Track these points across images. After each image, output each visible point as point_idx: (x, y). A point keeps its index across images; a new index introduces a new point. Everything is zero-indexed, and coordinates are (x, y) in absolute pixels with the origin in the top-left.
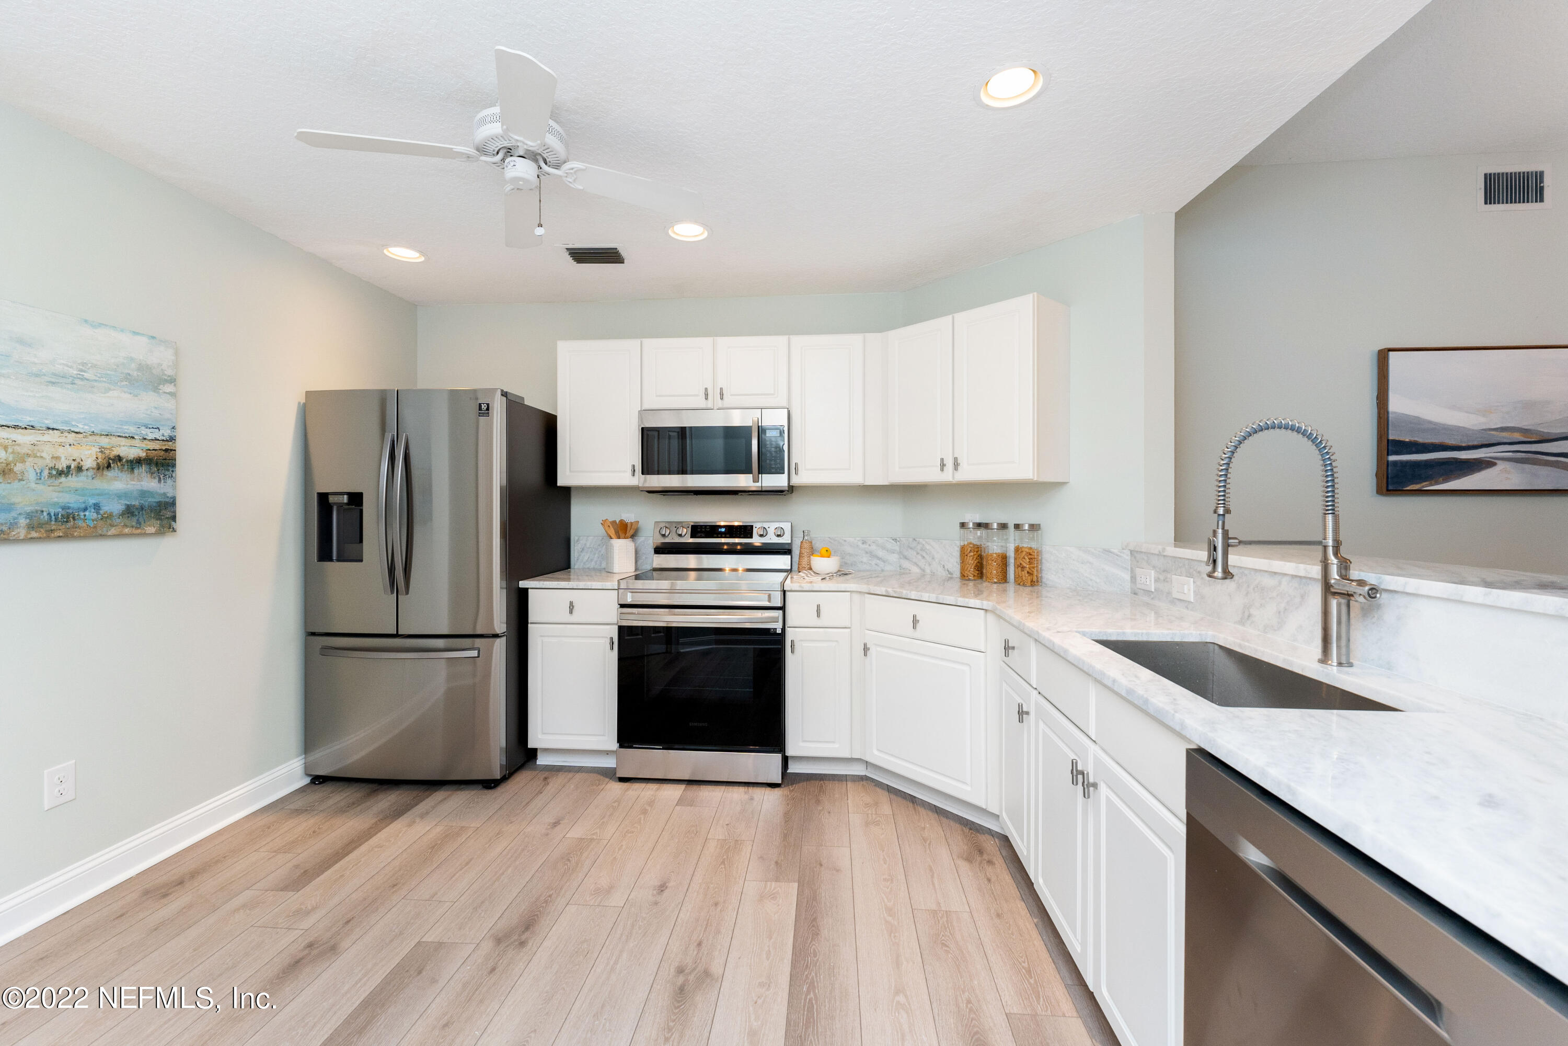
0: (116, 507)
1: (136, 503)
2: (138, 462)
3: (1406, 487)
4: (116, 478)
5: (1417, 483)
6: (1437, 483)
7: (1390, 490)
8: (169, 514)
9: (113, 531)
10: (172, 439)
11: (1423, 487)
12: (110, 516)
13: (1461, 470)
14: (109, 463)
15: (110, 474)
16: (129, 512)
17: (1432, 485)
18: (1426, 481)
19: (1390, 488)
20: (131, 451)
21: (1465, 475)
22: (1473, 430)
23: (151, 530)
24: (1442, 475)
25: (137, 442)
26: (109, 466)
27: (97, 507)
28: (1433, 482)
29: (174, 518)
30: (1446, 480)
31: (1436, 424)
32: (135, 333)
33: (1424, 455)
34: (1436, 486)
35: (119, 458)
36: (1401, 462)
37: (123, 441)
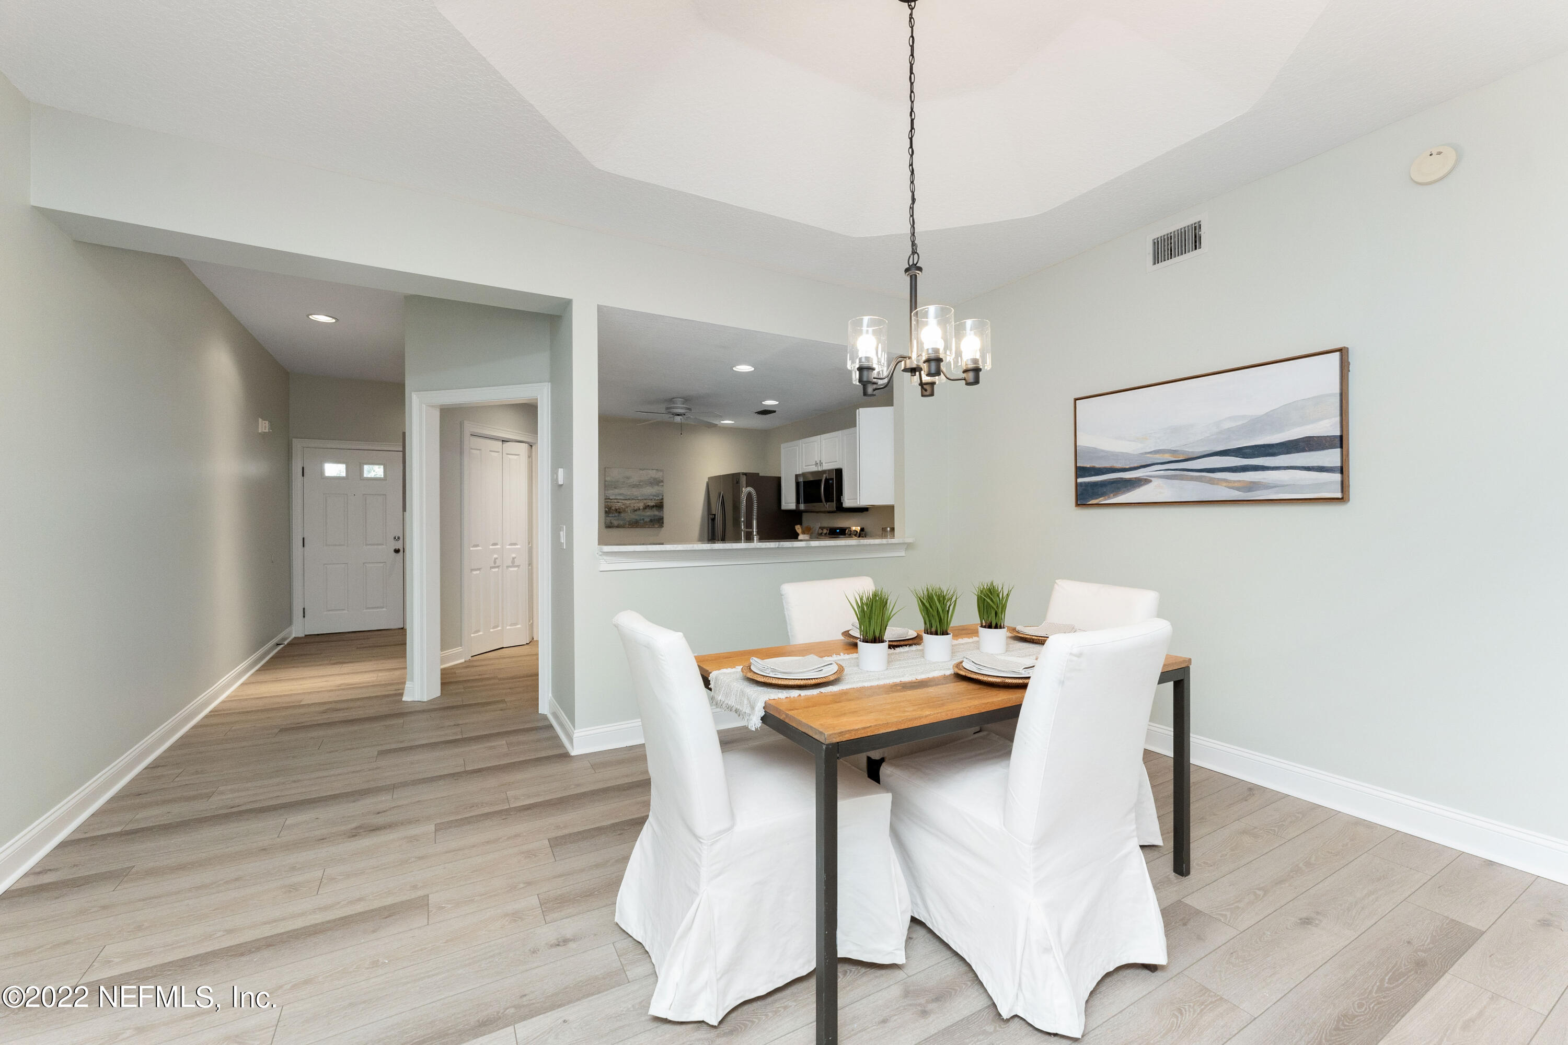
0: (647, 520)
1: (653, 518)
2: (653, 507)
3: (1089, 502)
4: (648, 512)
5: (1096, 499)
6: (1109, 498)
7: (1079, 505)
8: (661, 522)
9: (647, 526)
10: (662, 499)
11: (1100, 501)
12: (646, 522)
13: (1125, 487)
14: (647, 507)
15: (646, 510)
16: (651, 521)
17: (1106, 500)
18: (1101, 497)
19: (1079, 503)
20: (651, 503)
21: (1129, 491)
22: (1134, 455)
23: (657, 526)
24: (1112, 492)
25: (653, 501)
26: (646, 508)
27: (643, 519)
28: (1106, 497)
29: (663, 523)
30: (1115, 496)
31: (1107, 452)
32: (652, 470)
33: (1100, 477)
34: (1110, 500)
35: (648, 506)
36: (1085, 483)
37: (649, 501)
